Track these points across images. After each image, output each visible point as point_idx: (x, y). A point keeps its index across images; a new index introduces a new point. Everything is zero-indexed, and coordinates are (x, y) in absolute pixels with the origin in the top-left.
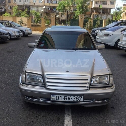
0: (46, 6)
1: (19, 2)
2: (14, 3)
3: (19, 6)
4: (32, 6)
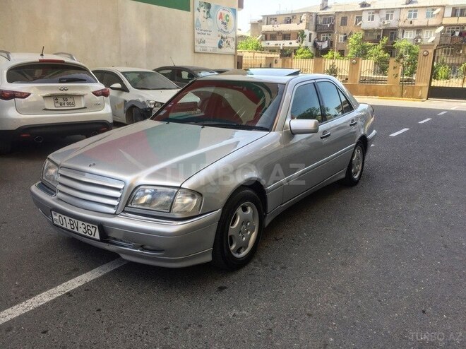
0: (446, 26)
1: (369, 20)
2: (356, 24)
3: (366, 31)
4: (404, 29)
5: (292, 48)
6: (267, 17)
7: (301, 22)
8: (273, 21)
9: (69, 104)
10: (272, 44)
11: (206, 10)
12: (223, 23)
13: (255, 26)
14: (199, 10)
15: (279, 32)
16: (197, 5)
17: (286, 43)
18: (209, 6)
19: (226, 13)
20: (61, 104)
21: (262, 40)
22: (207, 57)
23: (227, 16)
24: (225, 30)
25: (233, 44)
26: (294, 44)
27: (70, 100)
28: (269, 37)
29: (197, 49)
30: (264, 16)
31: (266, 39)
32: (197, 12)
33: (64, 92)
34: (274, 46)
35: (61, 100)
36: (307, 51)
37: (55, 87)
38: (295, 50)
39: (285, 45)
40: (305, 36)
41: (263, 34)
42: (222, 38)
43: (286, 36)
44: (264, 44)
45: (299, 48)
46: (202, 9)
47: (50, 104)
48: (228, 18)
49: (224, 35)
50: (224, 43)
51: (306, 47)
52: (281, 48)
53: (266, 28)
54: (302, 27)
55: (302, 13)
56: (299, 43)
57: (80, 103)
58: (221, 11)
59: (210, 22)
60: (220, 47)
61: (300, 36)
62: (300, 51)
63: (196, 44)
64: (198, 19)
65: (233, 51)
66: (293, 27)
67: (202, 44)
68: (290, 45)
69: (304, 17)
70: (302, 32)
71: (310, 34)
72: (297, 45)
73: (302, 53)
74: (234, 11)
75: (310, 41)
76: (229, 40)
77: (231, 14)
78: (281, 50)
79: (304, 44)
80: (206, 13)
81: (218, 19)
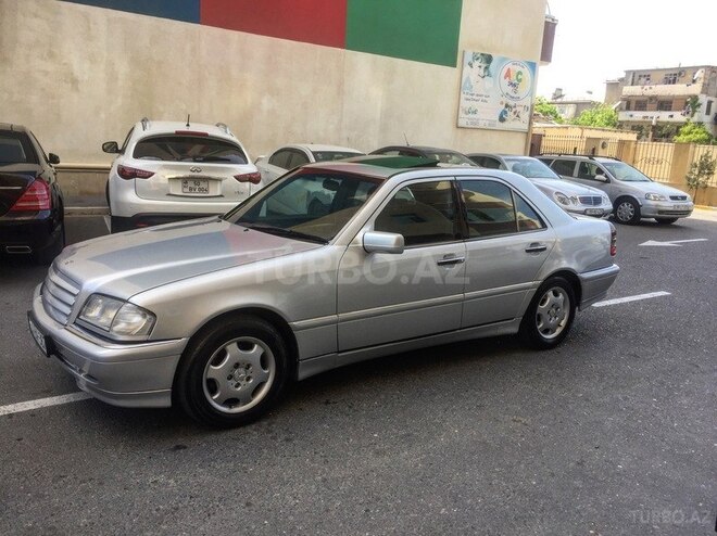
5: (673, 124)
6: (634, 73)
7: (694, 81)
8: (643, 80)
9: (201, 190)
10: (638, 116)
11: (484, 65)
12: (511, 84)
13: (613, 86)
14: (471, 65)
15: (651, 98)
16: (468, 58)
17: (664, 116)
18: (488, 59)
19: (518, 69)
20: (191, 189)
21: (621, 109)
22: (477, 134)
23: (520, 73)
24: (513, 95)
25: (525, 116)
26: (678, 117)
27: (203, 185)
28: (633, 105)
29: (462, 123)
30: (628, 72)
31: (628, 108)
32: (467, 68)
33: (196, 174)
34: (641, 119)
35: (191, 184)
36: (701, 131)
37: (186, 168)
38: (678, 127)
39: (660, 120)
40: (699, 105)
41: (624, 100)
42: (507, 106)
43: (664, 104)
44: (623, 116)
45: (686, 124)
46: (477, 63)
47: (177, 189)
48: (520, 77)
49: (511, 103)
50: (510, 114)
51: (700, 124)
52: (654, 123)
53: (628, 90)
54: (696, 89)
55: (697, 68)
56: (688, 117)
57: (215, 190)
58: (510, 66)
59: (488, 82)
60: (502, 119)
61: (691, 104)
62: (686, 129)
63: (462, 114)
64: (468, 78)
65: (525, 127)
66: (679, 89)
67: (471, 116)
68: (671, 120)
69: (699, 74)
70: (695, 98)
71: (710, 103)
72: (683, 119)
73: (690, 133)
74: (533, 66)
75: (708, 112)
76: (518, 109)
77: (526, 72)
78: (654, 127)
79: (696, 118)
80: (482, 70)
81: (502, 78)
